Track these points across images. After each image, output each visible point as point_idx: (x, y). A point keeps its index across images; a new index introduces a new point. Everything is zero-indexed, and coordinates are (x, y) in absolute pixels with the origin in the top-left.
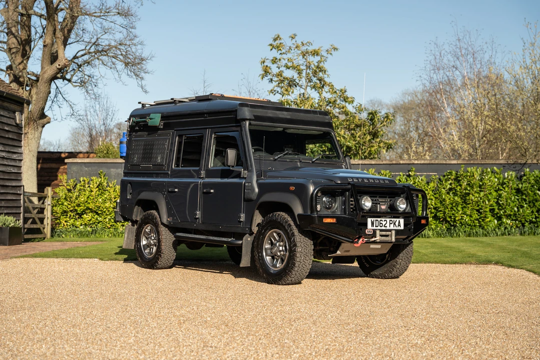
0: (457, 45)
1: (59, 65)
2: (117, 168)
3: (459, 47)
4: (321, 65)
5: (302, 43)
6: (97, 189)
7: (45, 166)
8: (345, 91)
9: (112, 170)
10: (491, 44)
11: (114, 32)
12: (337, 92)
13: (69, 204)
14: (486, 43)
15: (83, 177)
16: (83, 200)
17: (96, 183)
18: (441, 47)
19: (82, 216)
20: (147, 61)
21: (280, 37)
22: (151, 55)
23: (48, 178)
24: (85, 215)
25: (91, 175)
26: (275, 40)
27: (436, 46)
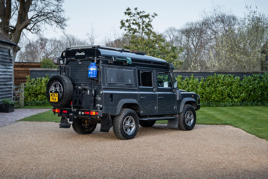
0: (214, 12)
1: (26, 24)
2: (54, 73)
3: (215, 13)
4: (150, 23)
5: (140, 12)
6: (45, 83)
7: (16, 69)
8: (161, 36)
9: (52, 74)
10: (230, 13)
11: (50, 6)
12: (157, 36)
13: (31, 90)
14: (228, 12)
15: (38, 77)
16: (38, 88)
17: (44, 80)
18: (206, 13)
19: (38, 96)
20: (67, 21)
21: (130, 9)
22: (68, 18)
23: (18, 75)
24: (39, 96)
25: (42, 77)
26: (128, 10)
27: (204, 13)
